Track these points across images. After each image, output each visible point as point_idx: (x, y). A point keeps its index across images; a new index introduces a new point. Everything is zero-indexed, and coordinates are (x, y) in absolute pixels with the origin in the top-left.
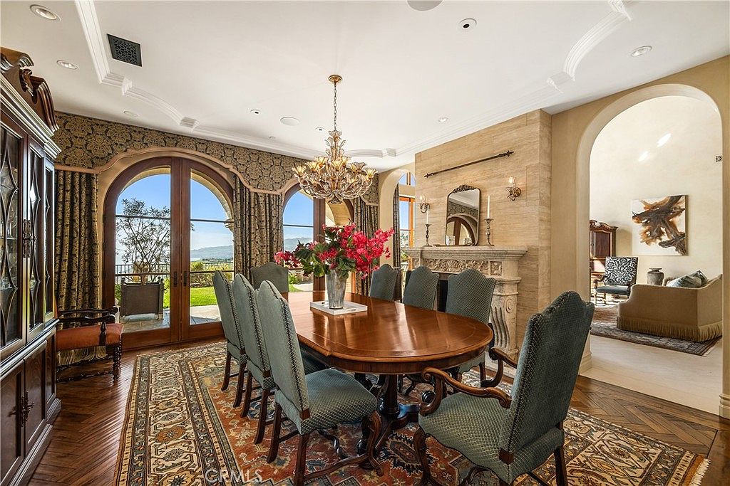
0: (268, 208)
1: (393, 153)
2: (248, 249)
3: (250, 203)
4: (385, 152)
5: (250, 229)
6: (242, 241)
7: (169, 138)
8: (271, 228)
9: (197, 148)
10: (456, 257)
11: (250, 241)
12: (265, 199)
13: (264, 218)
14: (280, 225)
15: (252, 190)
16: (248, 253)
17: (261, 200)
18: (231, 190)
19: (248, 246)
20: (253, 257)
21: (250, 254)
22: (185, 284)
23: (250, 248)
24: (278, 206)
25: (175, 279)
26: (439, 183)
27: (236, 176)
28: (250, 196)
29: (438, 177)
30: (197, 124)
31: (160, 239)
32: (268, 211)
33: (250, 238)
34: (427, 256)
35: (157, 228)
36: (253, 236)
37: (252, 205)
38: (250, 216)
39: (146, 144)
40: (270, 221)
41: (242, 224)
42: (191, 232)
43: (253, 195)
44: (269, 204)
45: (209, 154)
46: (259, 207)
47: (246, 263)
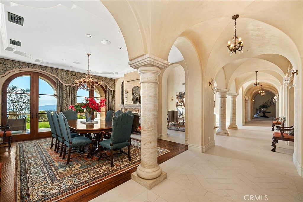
0: (70, 91)
1: (117, 73)
2: (62, 105)
3: (63, 89)
4: (114, 73)
5: (63, 98)
6: (60, 102)
7: (30, 65)
8: (71, 98)
9: (41, 69)
10: (133, 108)
11: (63, 103)
12: (69, 87)
13: (69, 94)
14: (75, 97)
15: (64, 84)
16: (62, 106)
17: (68, 88)
18: (56, 84)
19: (62, 104)
20: (64, 108)
21: (63, 107)
22: (36, 118)
23: (63, 105)
24: (75, 90)
25: (32, 116)
26: (130, 84)
27: (57, 79)
28: (63, 86)
29: (130, 82)
30: (41, 61)
31: (25, 101)
32: (70, 92)
33: (63, 101)
34: (125, 108)
35: (23, 97)
36: (64, 101)
37: (64, 89)
38: (63, 93)
39: (21, 67)
40: (71, 95)
41: (60, 96)
42: (39, 98)
43: (64, 86)
44: (71, 89)
45: (46, 71)
46: (67, 90)
47: (62, 110)
